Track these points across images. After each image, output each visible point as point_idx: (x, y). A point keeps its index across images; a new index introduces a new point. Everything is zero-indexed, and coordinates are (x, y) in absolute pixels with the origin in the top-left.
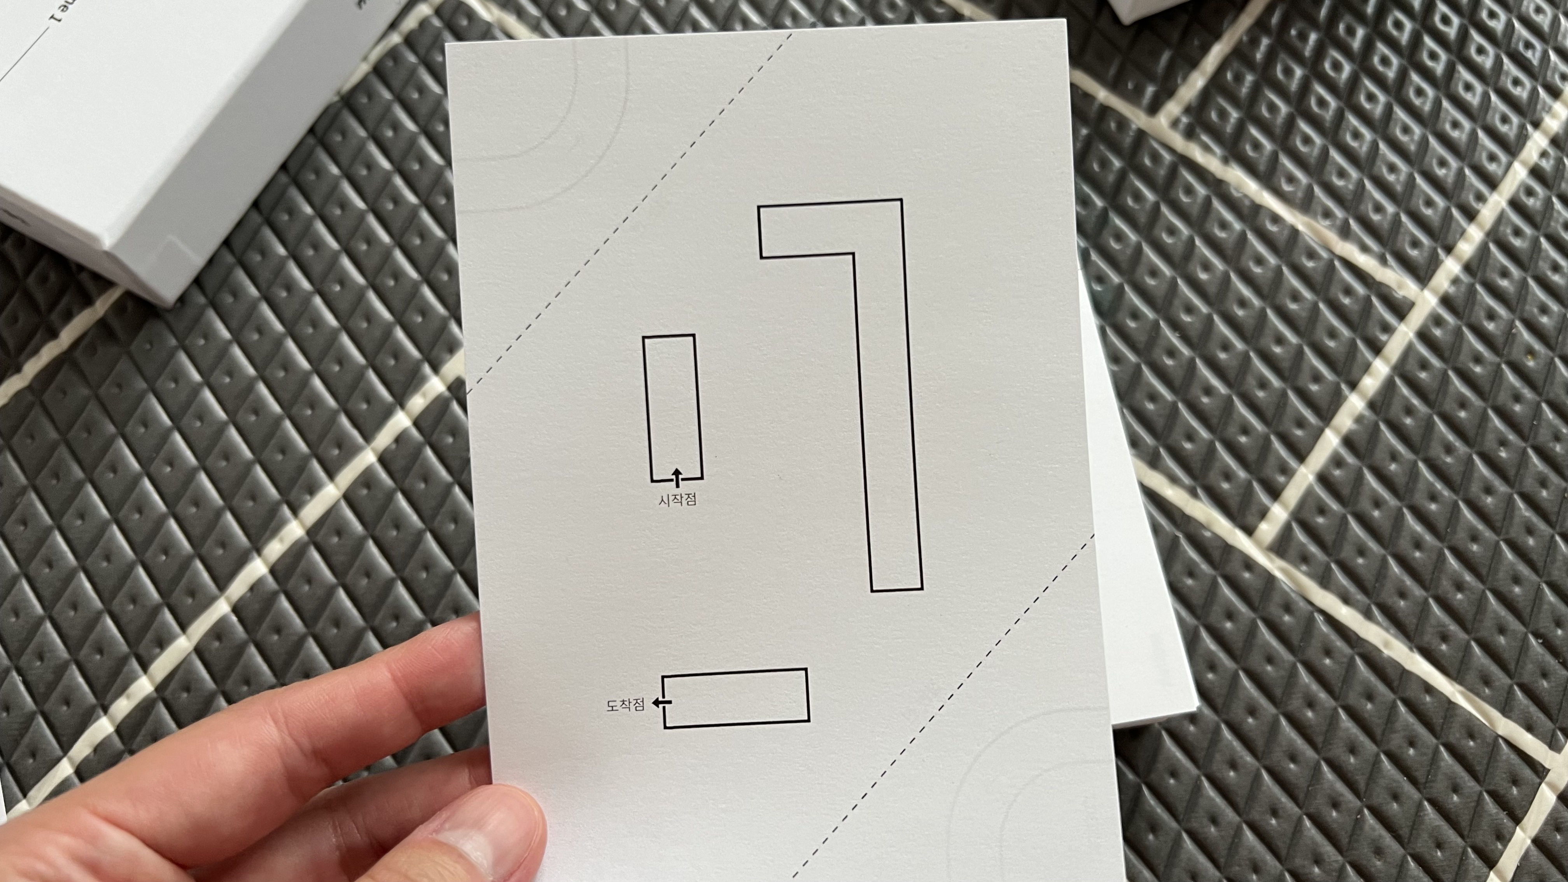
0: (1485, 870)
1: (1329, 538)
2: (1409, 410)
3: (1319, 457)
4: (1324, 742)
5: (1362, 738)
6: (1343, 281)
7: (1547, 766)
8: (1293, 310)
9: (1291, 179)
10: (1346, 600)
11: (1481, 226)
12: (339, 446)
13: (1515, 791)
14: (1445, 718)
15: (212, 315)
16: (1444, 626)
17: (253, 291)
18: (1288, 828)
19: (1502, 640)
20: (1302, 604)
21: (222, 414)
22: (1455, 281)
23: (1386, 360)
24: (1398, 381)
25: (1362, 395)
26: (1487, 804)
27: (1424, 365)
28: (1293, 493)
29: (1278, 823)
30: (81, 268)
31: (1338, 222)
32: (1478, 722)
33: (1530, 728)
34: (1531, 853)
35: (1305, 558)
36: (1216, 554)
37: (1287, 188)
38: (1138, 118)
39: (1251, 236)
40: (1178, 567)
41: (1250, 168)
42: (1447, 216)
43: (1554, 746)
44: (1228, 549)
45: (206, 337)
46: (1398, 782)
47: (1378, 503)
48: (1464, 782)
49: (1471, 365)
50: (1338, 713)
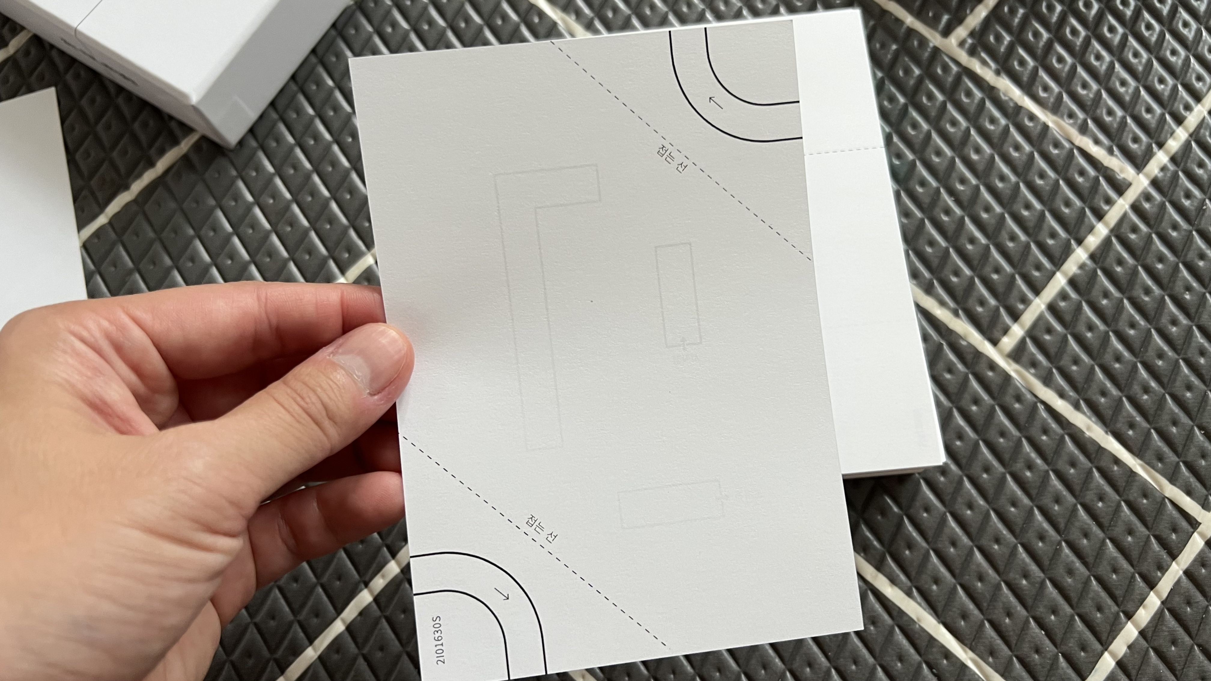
0: (1147, 589)
1: (1053, 351)
2: (1120, 262)
3: (1050, 292)
4: (1037, 494)
5: (1065, 493)
6: (1079, 164)
7: (1199, 520)
8: (1040, 184)
9: (1046, 88)
10: (1062, 395)
11: (1186, 129)
12: (349, 251)
13: (1174, 536)
14: (1127, 482)
15: (261, 155)
16: (1133, 417)
17: (290, 139)
18: (1007, 551)
19: (1174, 430)
20: (1029, 396)
21: (267, 226)
22: (1163, 169)
23: (1106, 224)
24: (1114, 240)
25: (1086, 249)
26: (1153, 544)
27: (1135, 229)
28: (1029, 317)
29: (1000, 548)
30: (171, 118)
31: (1079, 122)
32: (1151, 487)
33: (1189, 493)
34: (1182, 580)
35: (1034, 364)
36: (969, 357)
37: (1042, 94)
38: (935, 39)
39: (1012, 129)
40: (941, 365)
41: (1016, 79)
42: (1162, 120)
43: (1205, 506)
44: (978, 355)
45: (257, 170)
46: (1089, 525)
47: (1091, 327)
48: (1137, 528)
49: (1170, 231)
50: (1049, 475)
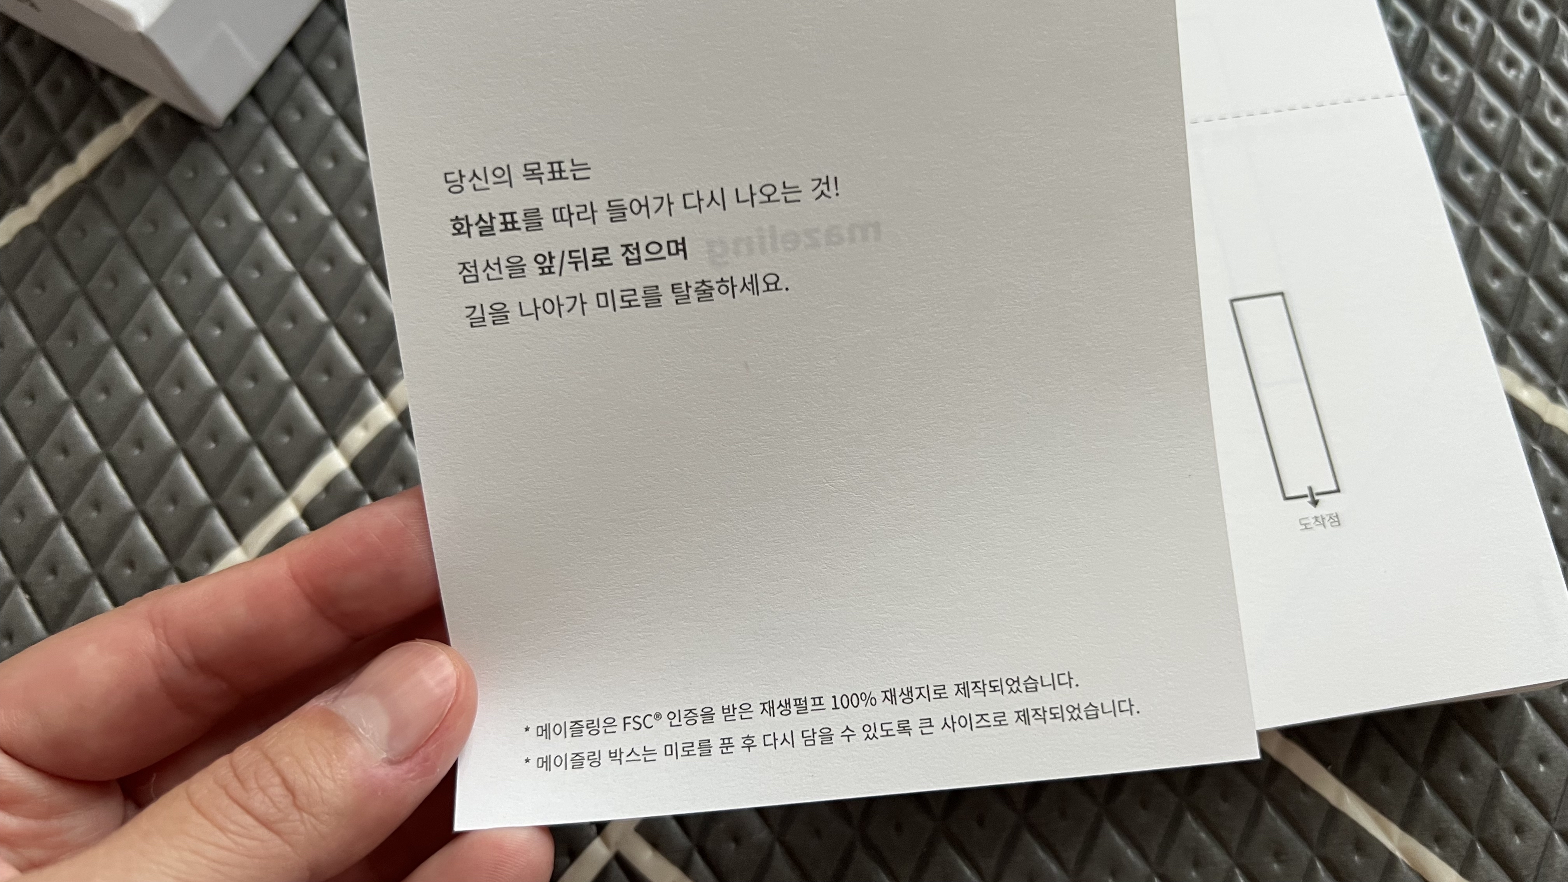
15: (272, 136)
17: (327, 109)
45: (265, 165)
